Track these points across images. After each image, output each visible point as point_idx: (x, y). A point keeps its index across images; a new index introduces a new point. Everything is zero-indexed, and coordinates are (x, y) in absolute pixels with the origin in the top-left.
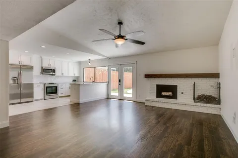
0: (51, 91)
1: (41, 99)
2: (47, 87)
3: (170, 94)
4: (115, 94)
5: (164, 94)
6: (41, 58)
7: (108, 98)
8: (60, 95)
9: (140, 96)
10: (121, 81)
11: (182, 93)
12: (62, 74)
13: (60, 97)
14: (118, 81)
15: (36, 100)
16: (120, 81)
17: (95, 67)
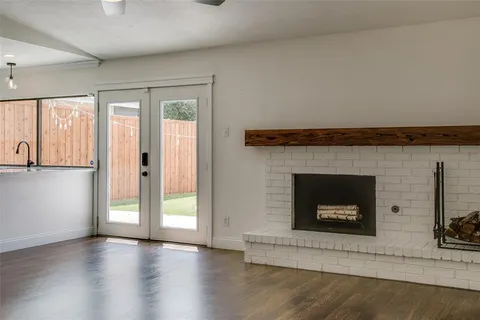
3: (350, 213)
4: (123, 216)
5: (326, 212)
7: (96, 234)
9: (227, 221)
10: (151, 159)
11: (395, 209)
14: (137, 159)
16: (145, 159)
17: (38, 100)
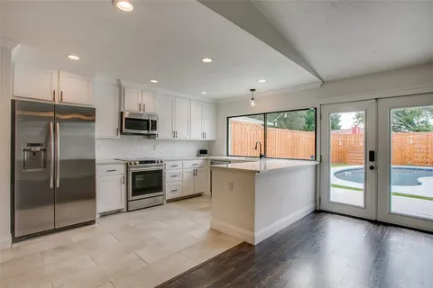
0: (146, 183)
1: (119, 212)
2: (134, 174)
6: (120, 86)
7: (319, 210)
8: (169, 196)
12: (175, 134)
13: (169, 201)
15: (104, 215)
17: (265, 114)
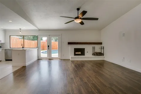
3: (80, 53)
5: (77, 53)
9: (63, 55)
11: (87, 52)
14: (47, 46)
17: (24, 36)
